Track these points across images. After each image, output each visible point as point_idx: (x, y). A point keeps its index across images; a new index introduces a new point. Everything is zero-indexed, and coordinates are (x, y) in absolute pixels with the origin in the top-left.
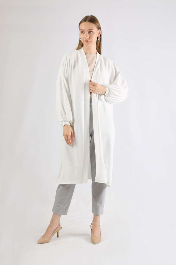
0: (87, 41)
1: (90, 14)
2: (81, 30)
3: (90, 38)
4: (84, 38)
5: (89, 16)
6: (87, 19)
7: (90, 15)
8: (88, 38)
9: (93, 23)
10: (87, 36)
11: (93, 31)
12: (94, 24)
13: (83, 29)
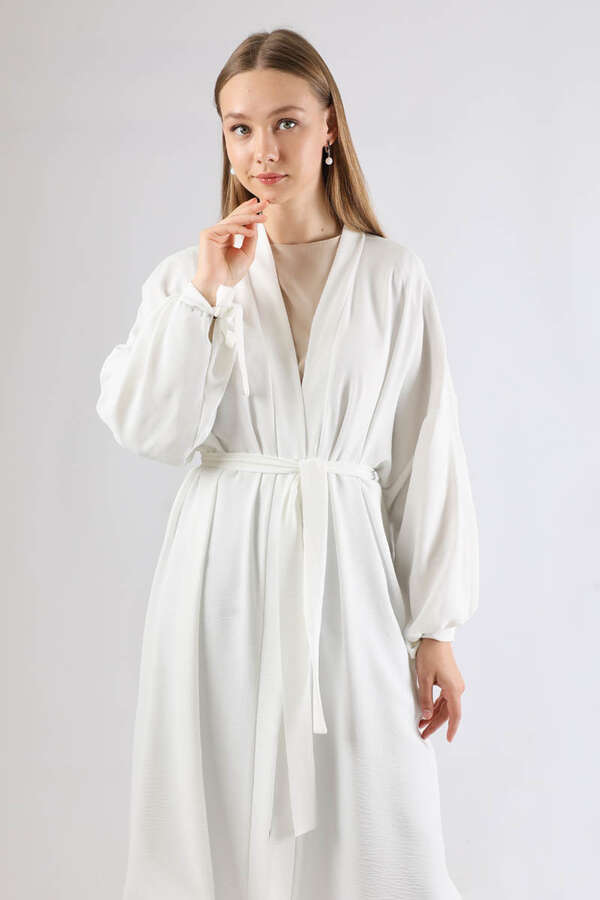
0: (270, 179)
1: (268, 24)
2: (231, 115)
3: (283, 157)
4: (251, 159)
5: (266, 36)
6: (260, 53)
7: (269, 30)
8: (276, 158)
9: (297, 74)
10: (267, 148)
11: (299, 115)
12: (303, 77)
13: (238, 110)
